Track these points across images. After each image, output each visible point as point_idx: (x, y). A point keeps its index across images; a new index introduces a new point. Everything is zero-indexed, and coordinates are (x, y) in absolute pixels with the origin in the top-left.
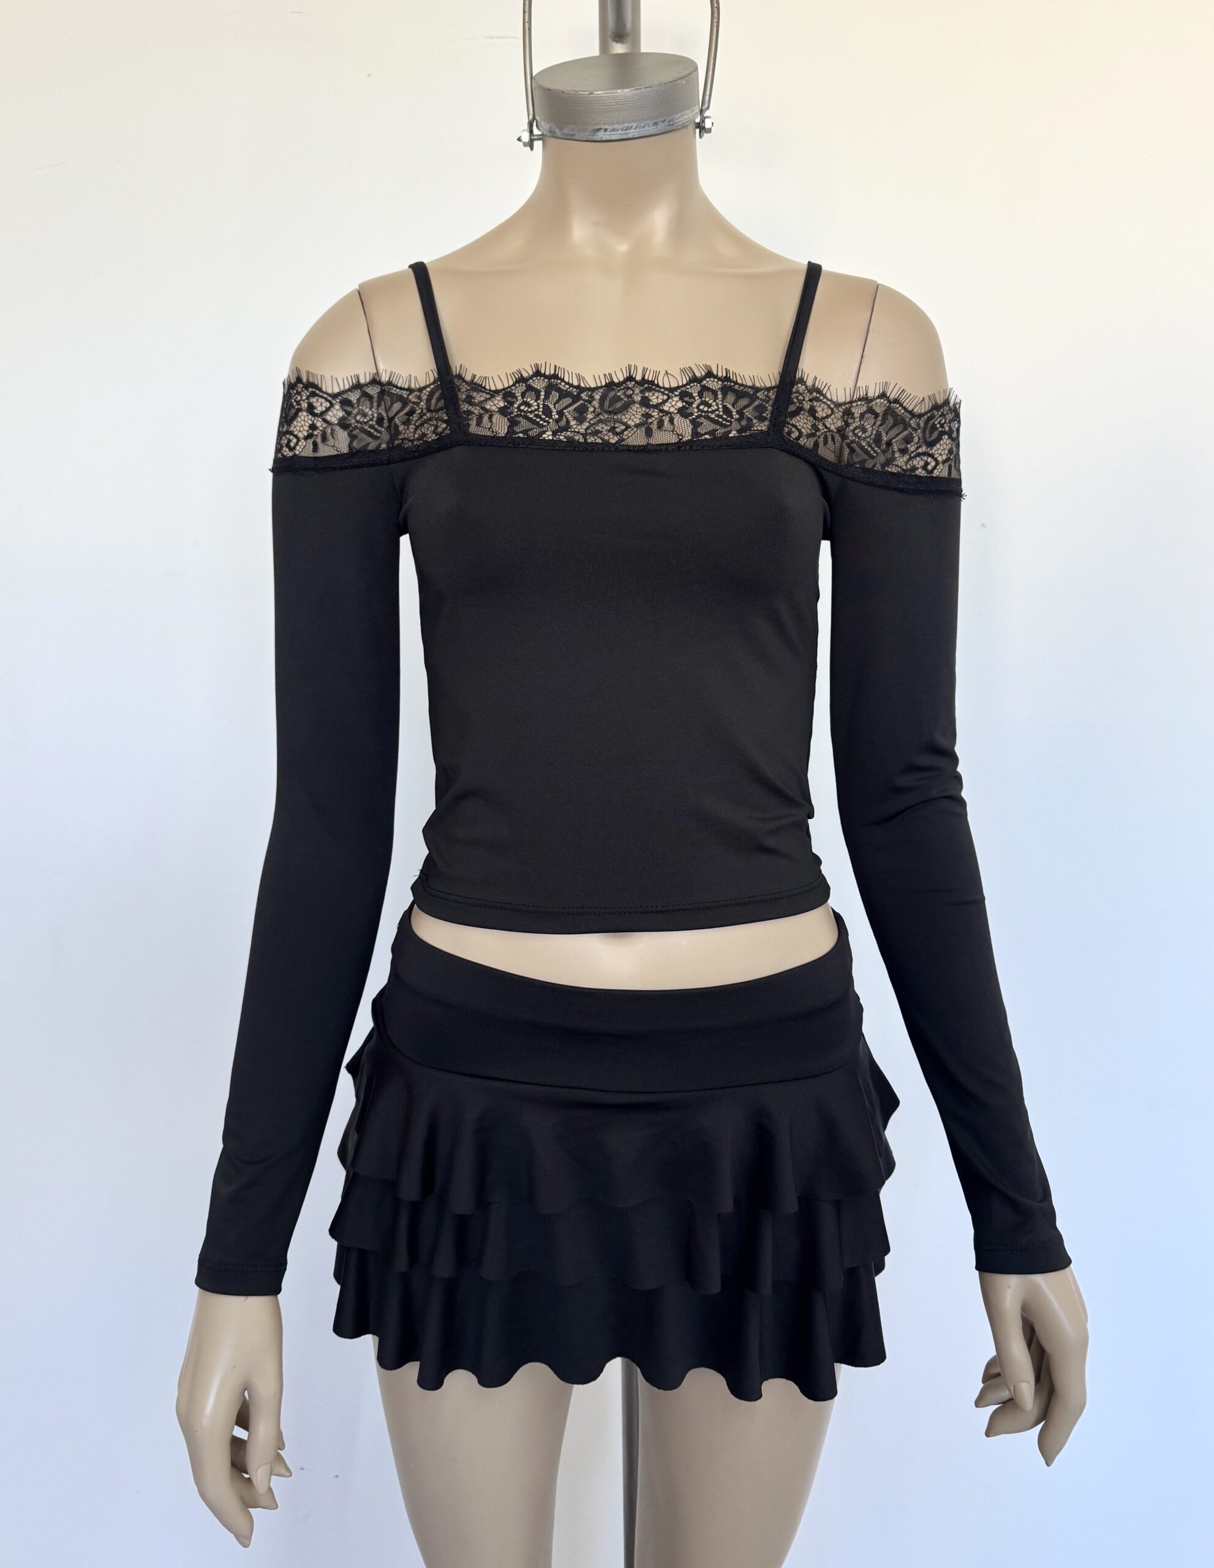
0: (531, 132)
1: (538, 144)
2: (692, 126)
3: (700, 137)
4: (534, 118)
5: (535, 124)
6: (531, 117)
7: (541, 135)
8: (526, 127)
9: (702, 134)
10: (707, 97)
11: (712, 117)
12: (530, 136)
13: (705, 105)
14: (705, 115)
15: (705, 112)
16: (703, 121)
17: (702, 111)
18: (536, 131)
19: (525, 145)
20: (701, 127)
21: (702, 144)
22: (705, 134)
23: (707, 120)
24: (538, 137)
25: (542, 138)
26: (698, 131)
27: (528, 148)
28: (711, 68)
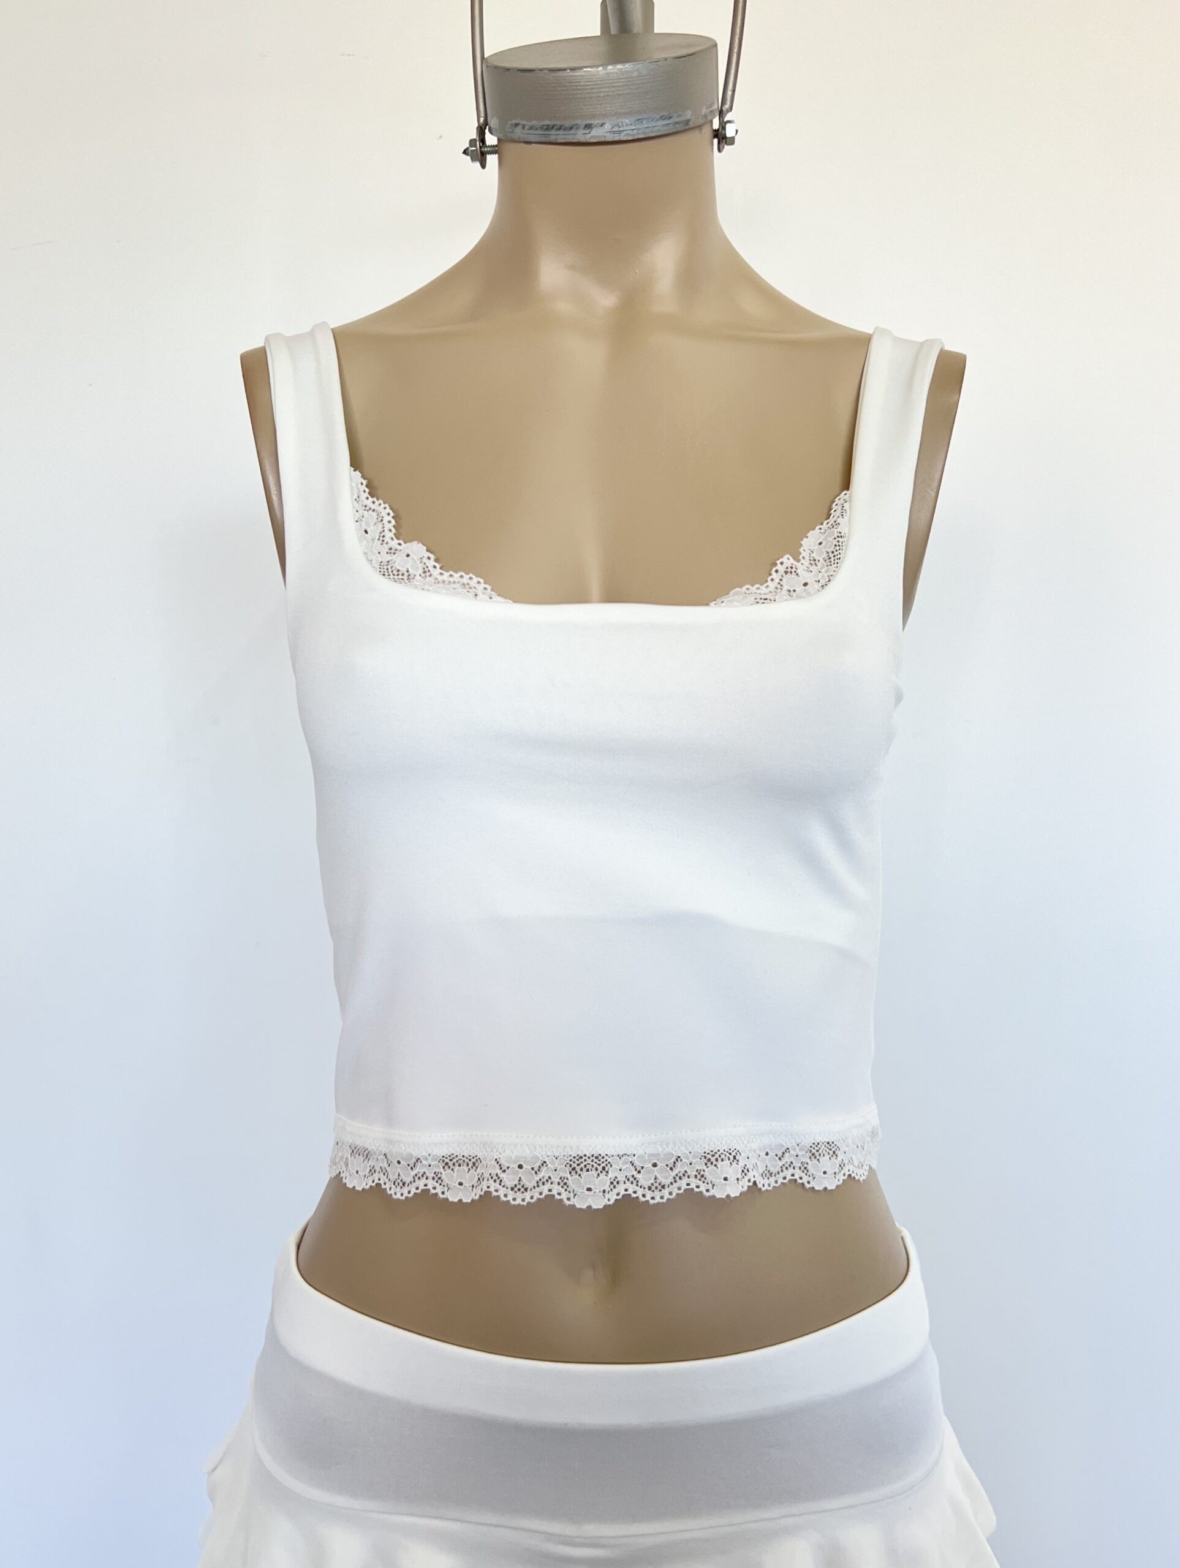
0: (483, 141)
1: (492, 160)
2: (707, 133)
3: (719, 150)
4: (486, 123)
5: (487, 131)
6: (482, 120)
7: (496, 145)
8: (474, 135)
9: (721, 147)
10: (729, 93)
11: (735, 121)
12: (480, 147)
13: (726, 104)
14: (725, 120)
15: (725, 116)
16: (723, 125)
17: (721, 113)
18: (491, 140)
19: (473, 160)
20: (721, 137)
21: (722, 161)
22: (727, 148)
23: (728, 126)
24: (491, 149)
25: (494, 150)
26: (716, 141)
27: (478, 164)
28: (736, 50)
